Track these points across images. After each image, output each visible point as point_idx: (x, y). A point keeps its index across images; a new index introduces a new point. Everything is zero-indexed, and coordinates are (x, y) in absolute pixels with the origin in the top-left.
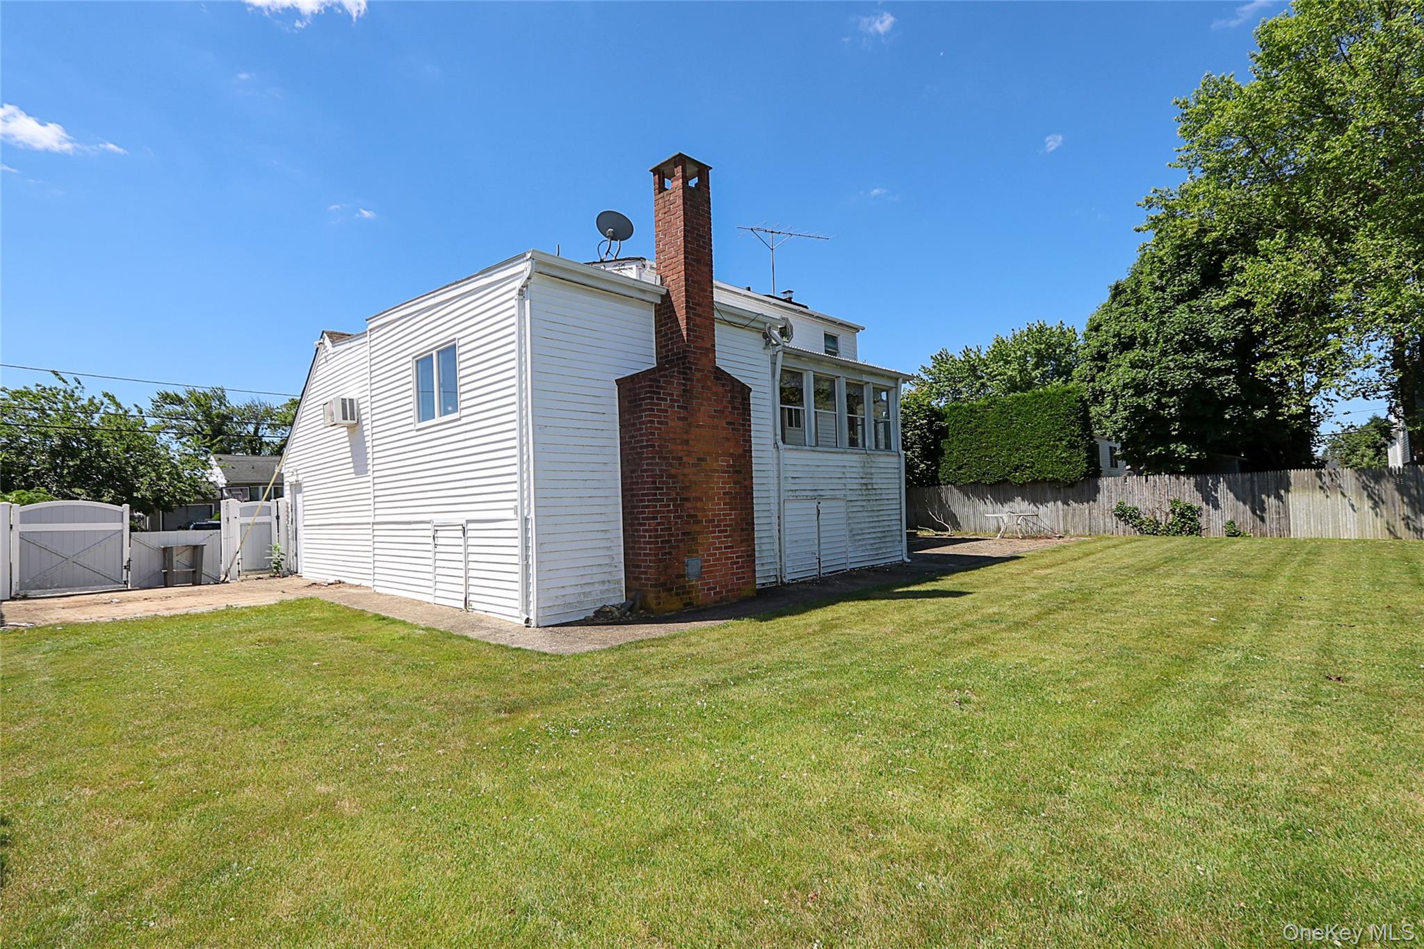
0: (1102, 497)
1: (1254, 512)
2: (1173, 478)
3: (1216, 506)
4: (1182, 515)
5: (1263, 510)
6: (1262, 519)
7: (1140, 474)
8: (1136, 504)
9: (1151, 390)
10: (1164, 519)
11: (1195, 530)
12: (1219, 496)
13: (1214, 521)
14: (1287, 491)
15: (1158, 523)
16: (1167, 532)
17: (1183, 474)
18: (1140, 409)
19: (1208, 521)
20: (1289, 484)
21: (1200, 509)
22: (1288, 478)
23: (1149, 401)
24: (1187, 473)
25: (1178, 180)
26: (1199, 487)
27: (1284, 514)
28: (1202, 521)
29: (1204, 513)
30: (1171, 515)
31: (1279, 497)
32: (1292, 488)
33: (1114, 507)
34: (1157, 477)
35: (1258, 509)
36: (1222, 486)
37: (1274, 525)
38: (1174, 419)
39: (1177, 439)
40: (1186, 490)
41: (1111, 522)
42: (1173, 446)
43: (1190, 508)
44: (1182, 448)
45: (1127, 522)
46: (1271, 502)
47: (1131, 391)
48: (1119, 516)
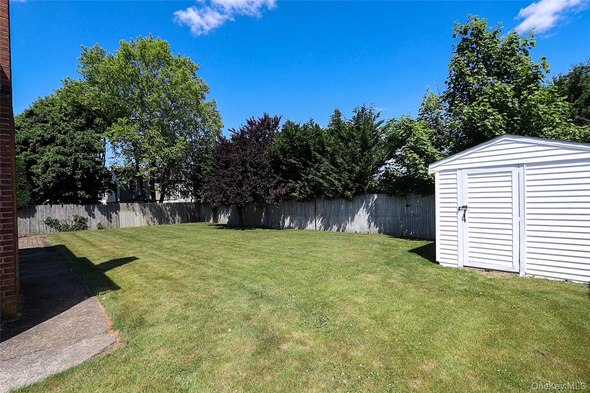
0: (38, 215)
1: (108, 219)
2: (75, 206)
3: (94, 217)
4: (80, 222)
5: (111, 218)
6: (111, 222)
7: (58, 204)
8: (57, 218)
9: (69, 166)
10: (71, 223)
11: (85, 228)
12: (95, 213)
13: (93, 223)
14: (119, 211)
15: (68, 226)
16: (72, 229)
17: (80, 204)
18: (64, 174)
19: (91, 224)
20: (120, 208)
21: (87, 219)
22: (119, 205)
23: (68, 170)
24: (82, 204)
26: (87, 209)
27: (118, 219)
28: (88, 224)
29: (89, 220)
30: (74, 222)
31: (116, 213)
32: (121, 210)
33: (45, 220)
34: (67, 205)
35: (109, 218)
36: (96, 209)
37: (115, 224)
38: (79, 180)
39: (80, 189)
40: (81, 211)
41: (43, 227)
42: (79, 192)
43: (83, 218)
44: (81, 193)
45: (52, 226)
46: (114, 215)
47: (59, 165)
48: (48, 224)
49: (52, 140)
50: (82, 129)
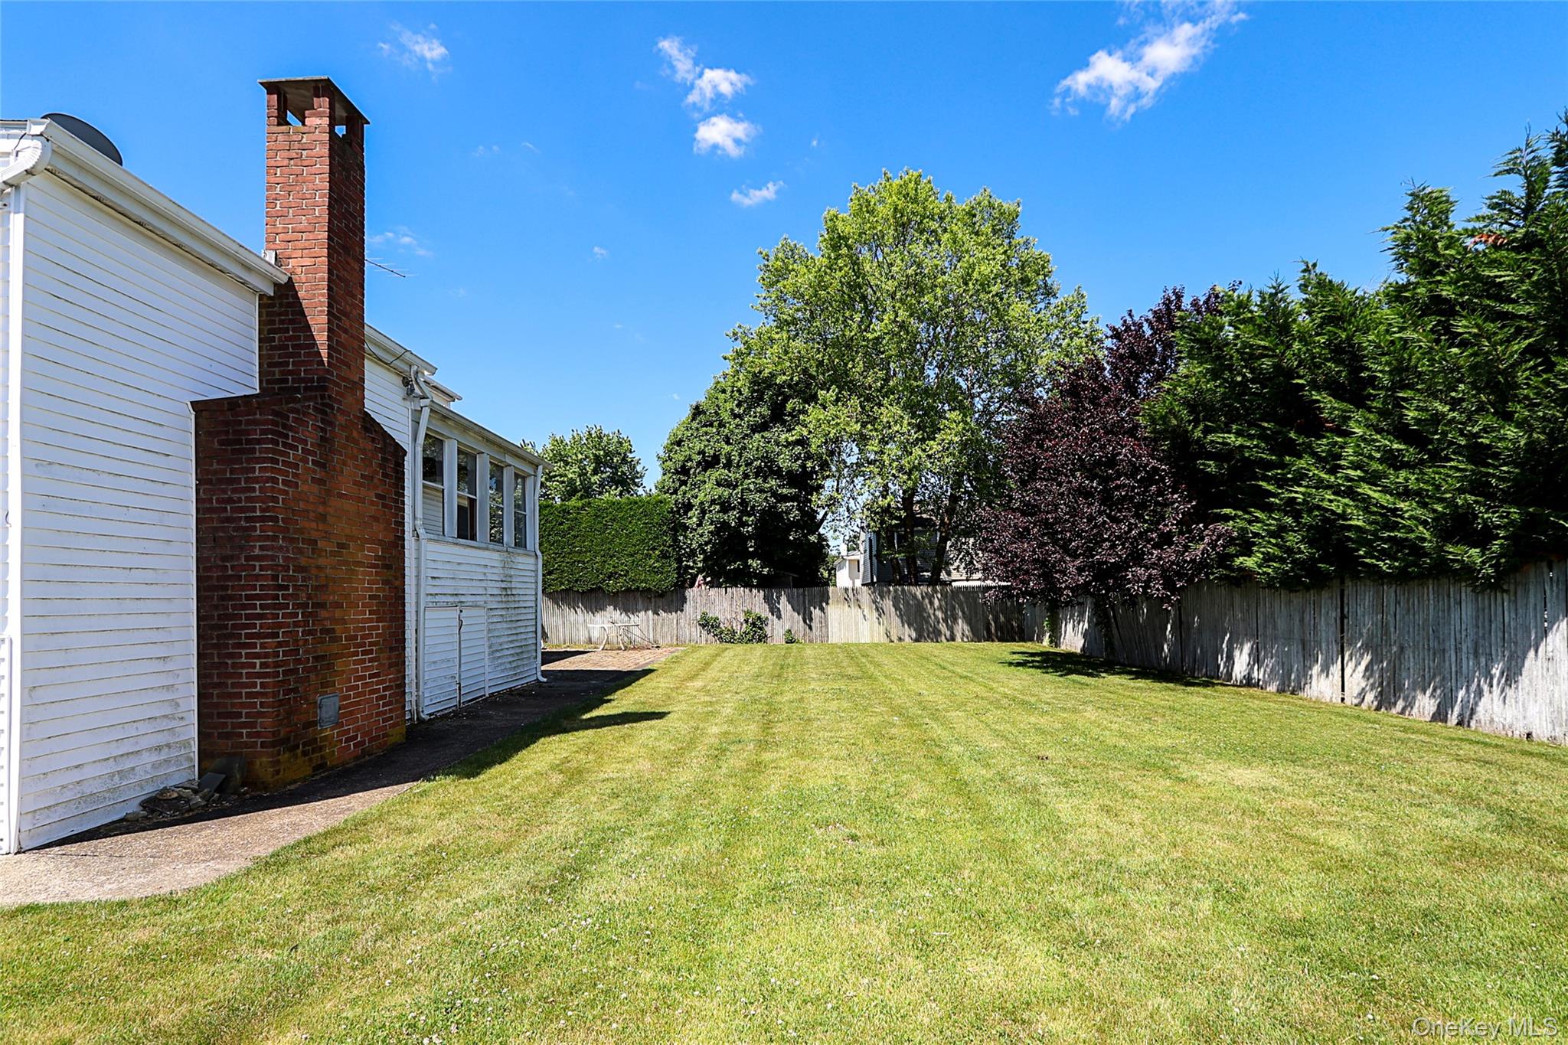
0: (688, 607)
1: (805, 622)
2: (747, 590)
3: (779, 617)
4: (754, 624)
5: (811, 620)
6: (810, 628)
7: (719, 586)
8: (717, 615)
9: (734, 508)
10: (740, 628)
11: (763, 638)
12: (780, 607)
13: (777, 629)
14: (827, 604)
15: (734, 632)
16: (741, 640)
17: (755, 587)
18: (725, 525)
19: (773, 630)
20: (828, 598)
21: (767, 619)
22: (828, 592)
23: (732, 518)
24: (759, 587)
25: (759, 323)
26: (767, 599)
27: (825, 623)
28: (768, 630)
29: (770, 622)
30: (745, 625)
31: (822, 609)
32: (830, 601)
33: (699, 617)
34: (734, 589)
35: (808, 618)
36: (783, 599)
37: (818, 633)
38: (750, 537)
39: (753, 556)
40: (754, 601)
41: (696, 631)
42: (750, 561)
43: (759, 618)
44: (755, 564)
45: (709, 632)
46: (816, 613)
47: (718, 507)
48: (703, 626)
49: (716, 459)
50: (762, 427)
